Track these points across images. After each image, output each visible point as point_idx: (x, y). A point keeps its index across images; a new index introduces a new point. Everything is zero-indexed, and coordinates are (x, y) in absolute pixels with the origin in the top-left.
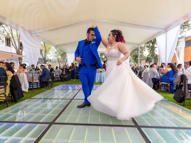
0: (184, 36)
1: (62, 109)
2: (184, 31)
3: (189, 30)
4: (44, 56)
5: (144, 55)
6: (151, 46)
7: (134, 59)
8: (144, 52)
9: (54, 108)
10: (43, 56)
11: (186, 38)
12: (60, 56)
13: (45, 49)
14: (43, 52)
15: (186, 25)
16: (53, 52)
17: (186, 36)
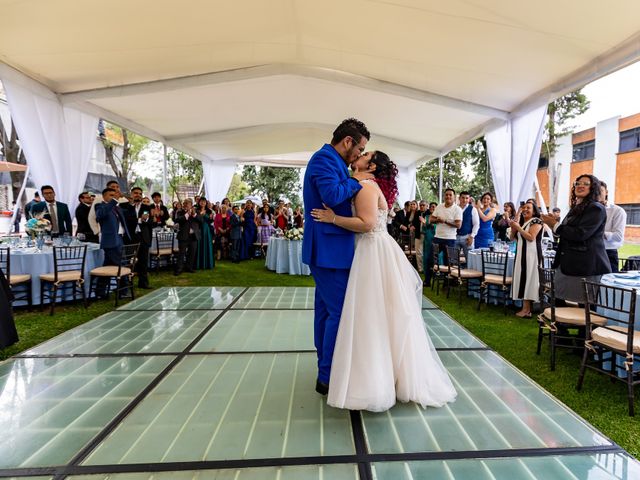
0: (569, 130)
1: (132, 399)
2: (569, 114)
3: (582, 112)
4: (120, 169)
5: (464, 179)
6: (482, 153)
7: (432, 188)
8: (463, 167)
9: (101, 399)
10: (114, 167)
11: (574, 136)
12: (181, 169)
13: (126, 143)
14: (118, 153)
15: (576, 99)
16: (156, 155)
17: (576, 131)
